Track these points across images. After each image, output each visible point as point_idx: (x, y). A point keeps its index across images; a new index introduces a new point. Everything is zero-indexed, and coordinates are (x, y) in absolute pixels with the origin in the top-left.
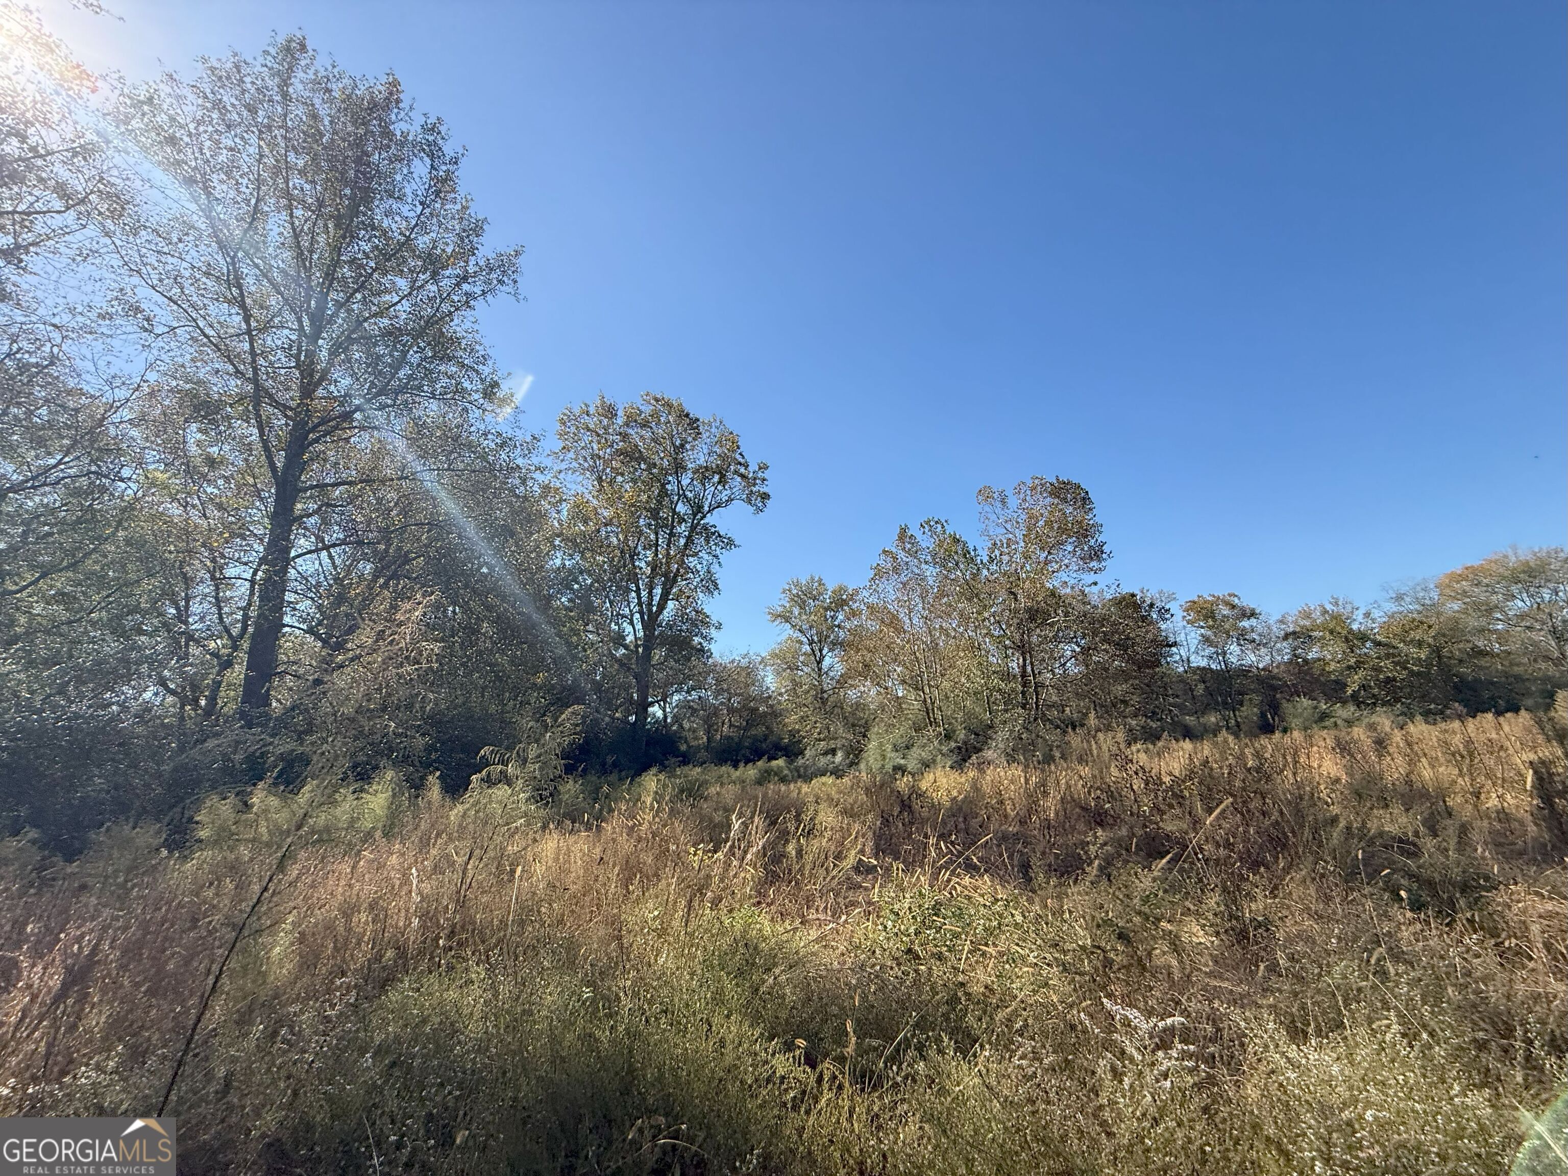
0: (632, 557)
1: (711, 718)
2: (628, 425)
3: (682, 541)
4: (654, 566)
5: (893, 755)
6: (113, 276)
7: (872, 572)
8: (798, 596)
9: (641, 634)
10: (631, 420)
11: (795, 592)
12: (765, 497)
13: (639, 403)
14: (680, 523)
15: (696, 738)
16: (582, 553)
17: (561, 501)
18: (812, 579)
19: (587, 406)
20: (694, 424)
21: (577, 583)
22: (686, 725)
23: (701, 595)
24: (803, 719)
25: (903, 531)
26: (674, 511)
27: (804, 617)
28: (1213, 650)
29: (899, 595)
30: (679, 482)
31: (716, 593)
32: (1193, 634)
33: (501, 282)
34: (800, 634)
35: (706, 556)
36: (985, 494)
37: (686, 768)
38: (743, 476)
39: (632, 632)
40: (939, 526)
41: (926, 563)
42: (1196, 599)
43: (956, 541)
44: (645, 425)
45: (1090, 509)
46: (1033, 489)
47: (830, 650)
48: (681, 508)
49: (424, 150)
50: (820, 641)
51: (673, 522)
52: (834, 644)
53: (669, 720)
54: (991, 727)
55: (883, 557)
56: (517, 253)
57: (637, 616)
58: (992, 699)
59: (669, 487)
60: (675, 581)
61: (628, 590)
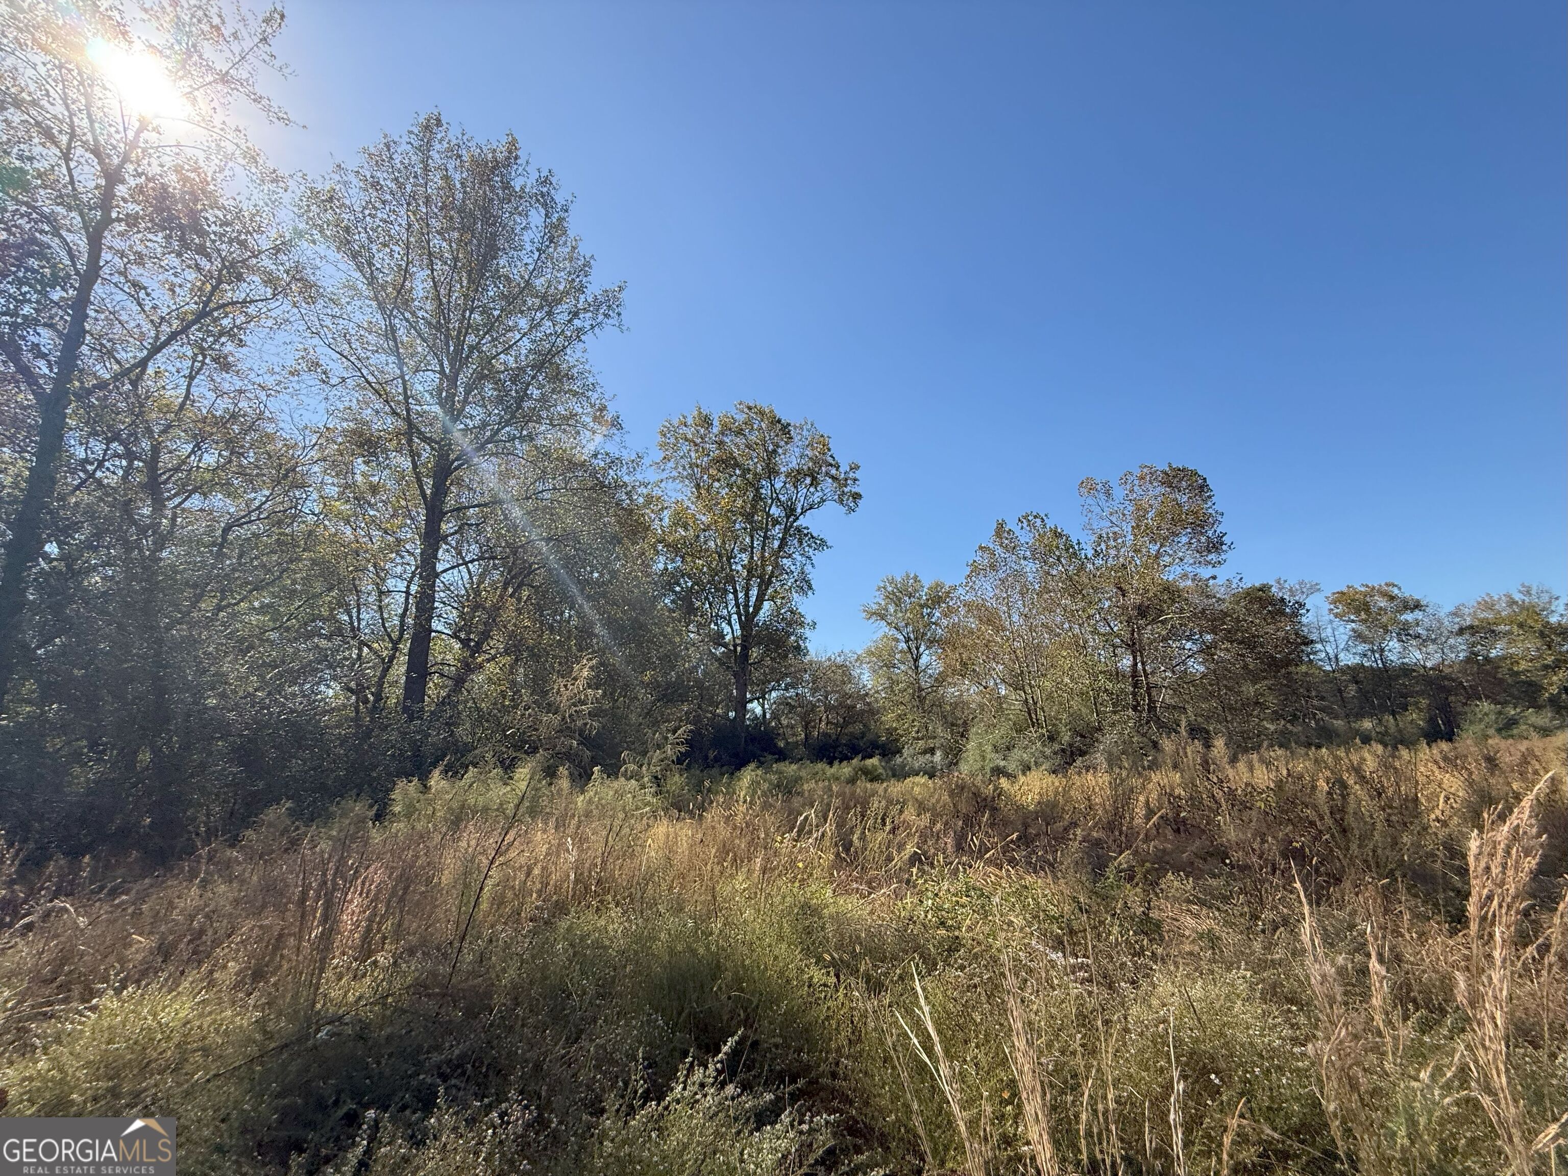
0: (729, 559)
1: (808, 716)
2: (723, 434)
3: (776, 544)
4: (750, 569)
5: (993, 755)
6: (300, 340)
7: (969, 569)
8: (894, 594)
9: (738, 633)
10: (726, 429)
11: (890, 589)
12: (857, 496)
13: (733, 412)
14: (774, 525)
15: (794, 735)
16: (683, 557)
17: (662, 509)
18: (908, 576)
19: (684, 417)
20: (785, 429)
21: (679, 585)
22: (785, 722)
23: (795, 595)
24: (900, 717)
25: (1000, 526)
26: (768, 515)
27: (900, 615)
28: (1367, 647)
29: (997, 591)
30: (772, 485)
31: (810, 593)
32: (1341, 629)
33: (607, 316)
34: (896, 632)
35: (799, 558)
36: (1089, 486)
37: (782, 764)
38: (834, 478)
39: (731, 631)
40: (1038, 521)
41: (1025, 558)
42: (1345, 590)
43: (1057, 535)
44: (740, 432)
45: (1210, 497)
46: (1142, 478)
47: (928, 648)
48: (775, 511)
49: (538, 200)
50: (916, 639)
51: (767, 524)
52: (932, 642)
53: (768, 716)
54: (1099, 729)
55: (980, 553)
56: (621, 289)
57: (735, 617)
58: (1100, 700)
59: (763, 491)
60: (770, 582)
61: (726, 591)
